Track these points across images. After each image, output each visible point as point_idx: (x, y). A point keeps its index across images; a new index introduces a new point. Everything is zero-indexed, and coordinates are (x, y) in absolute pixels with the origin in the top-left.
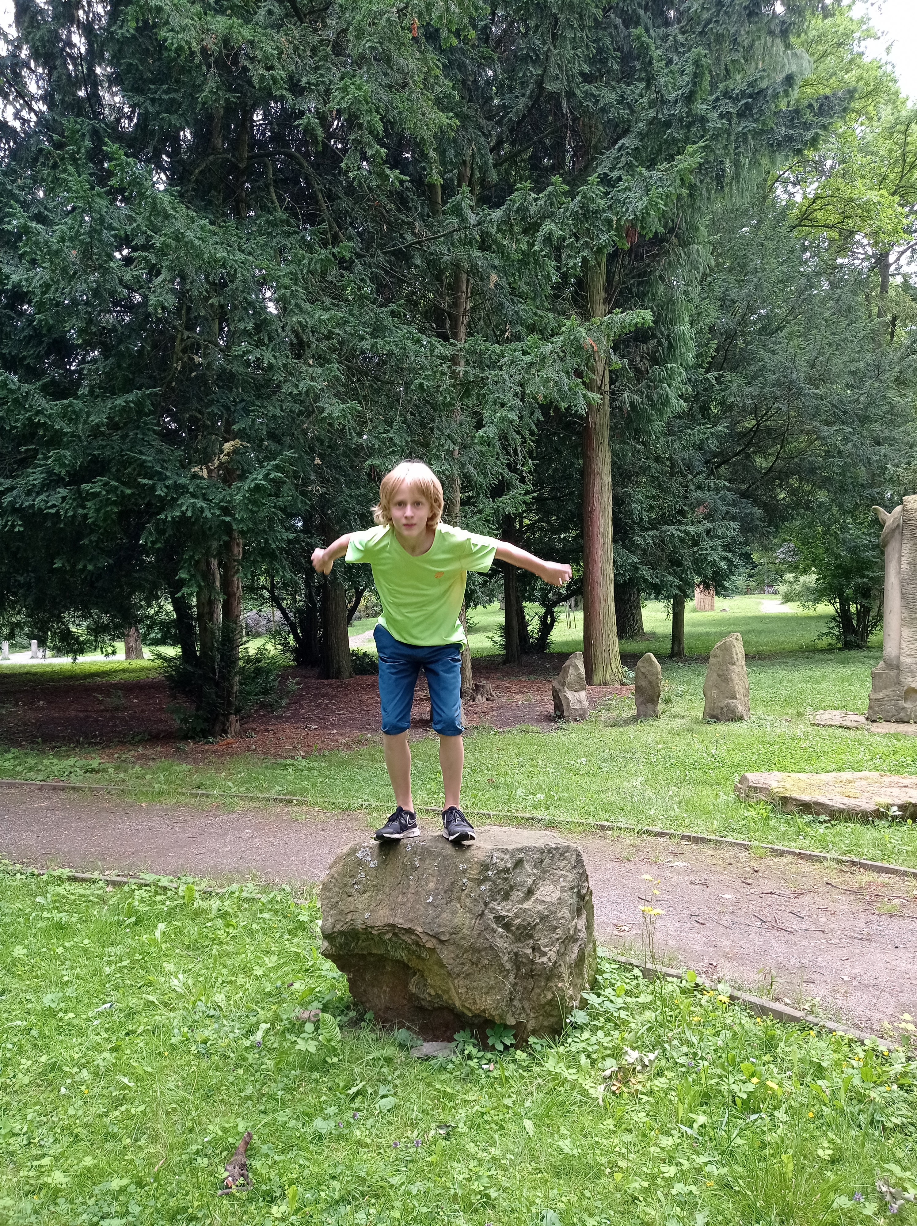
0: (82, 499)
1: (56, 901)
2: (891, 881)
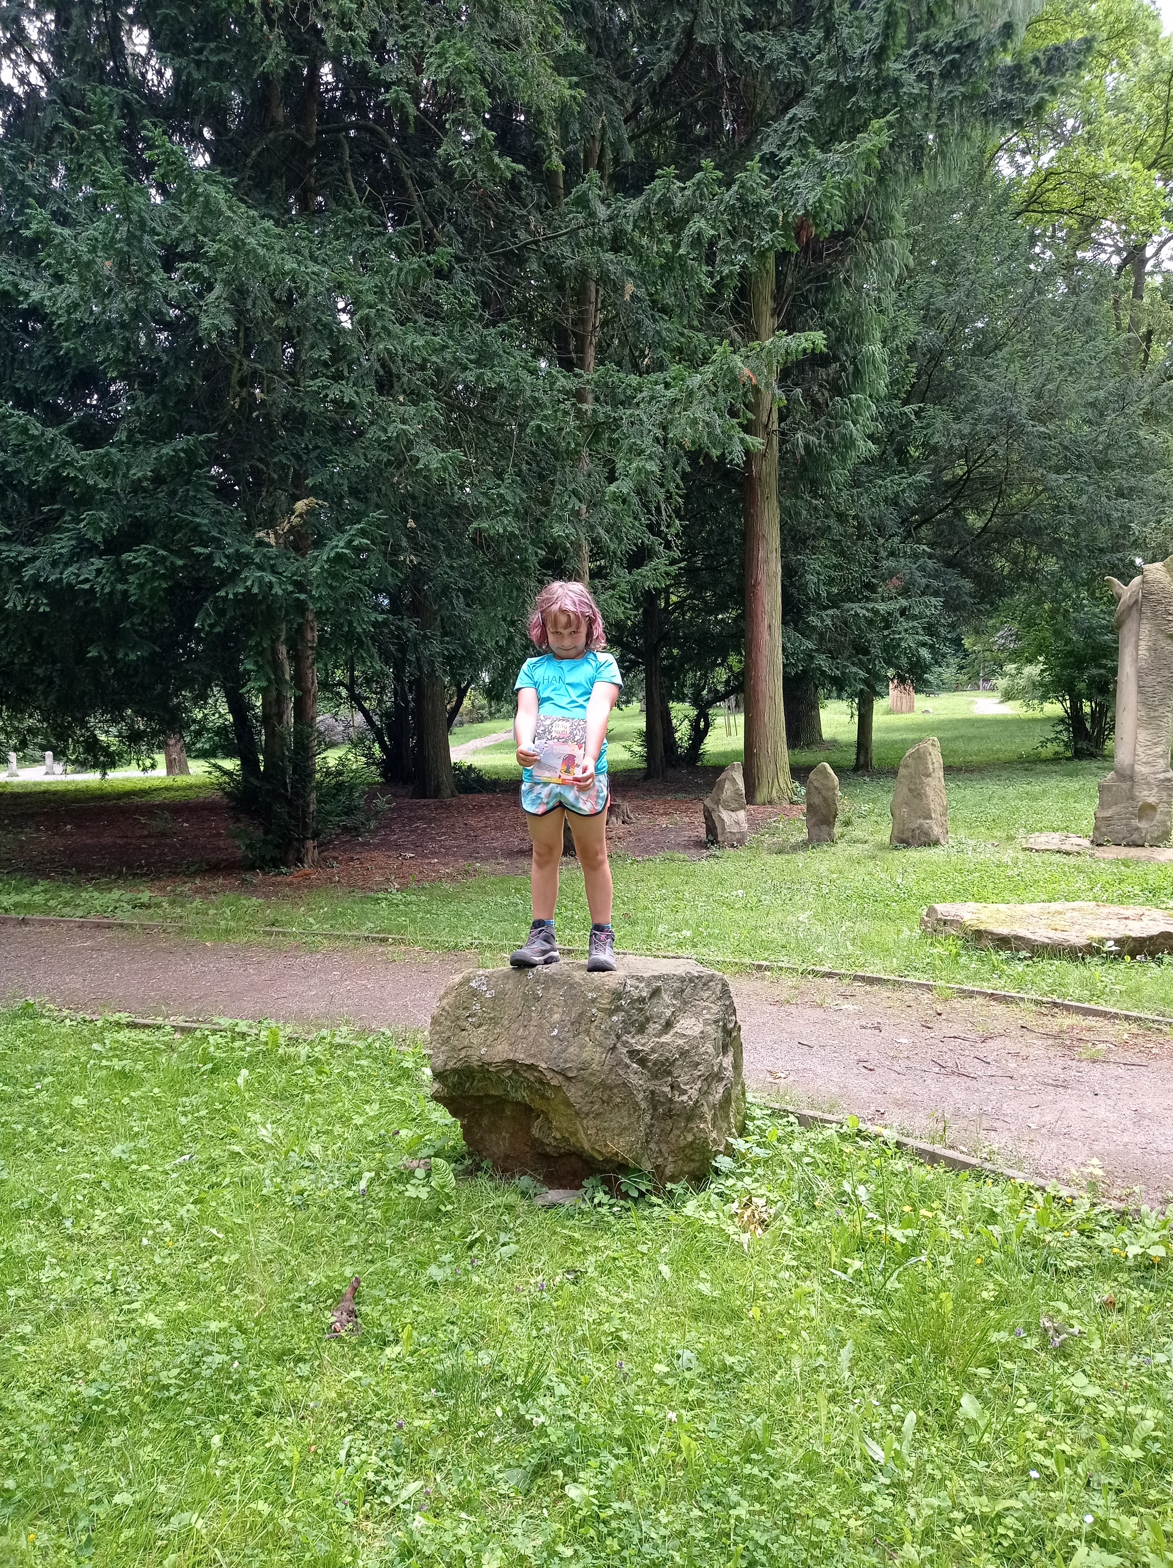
0: (122, 571)
1: (115, 1049)
2: (1098, 1025)
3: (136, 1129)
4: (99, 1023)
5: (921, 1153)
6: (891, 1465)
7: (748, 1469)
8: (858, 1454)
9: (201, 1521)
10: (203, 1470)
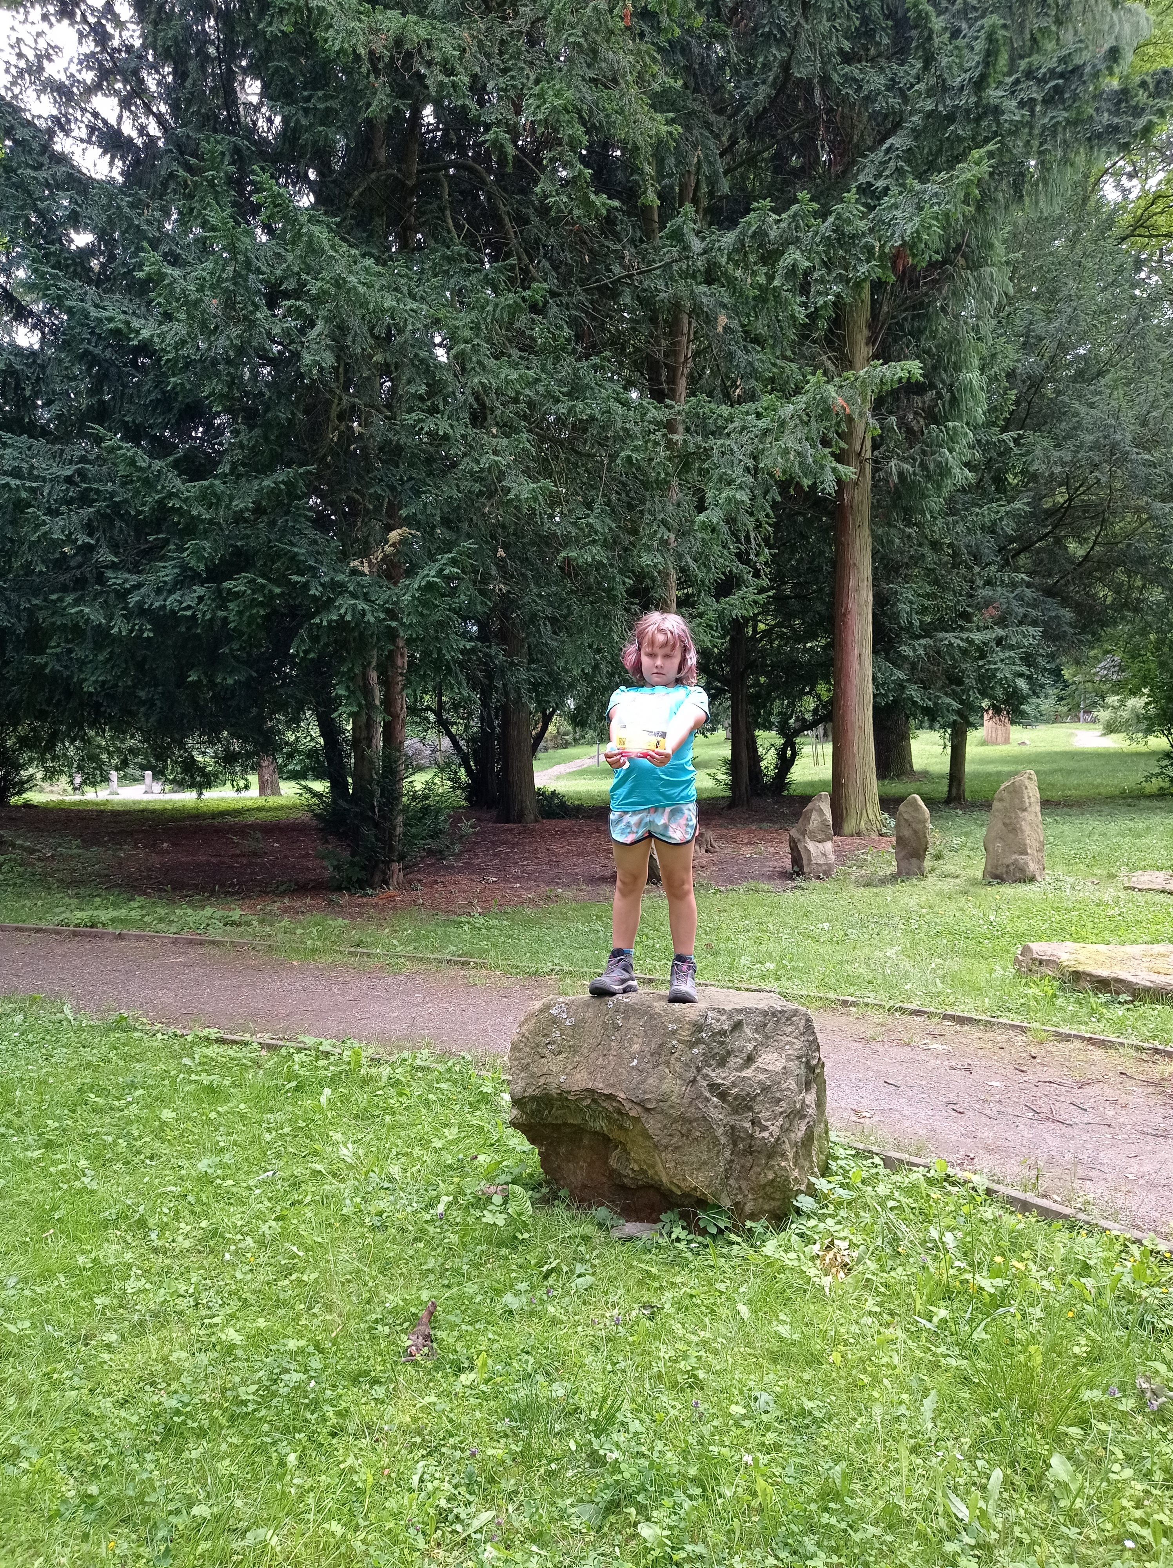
0: (223, 599)
1: (204, 1064)
3: (222, 1144)
4: (189, 1038)
5: (1012, 1201)
6: (976, 1524)
7: (825, 1518)
8: (941, 1510)
9: (275, 1538)
10: (279, 1487)
